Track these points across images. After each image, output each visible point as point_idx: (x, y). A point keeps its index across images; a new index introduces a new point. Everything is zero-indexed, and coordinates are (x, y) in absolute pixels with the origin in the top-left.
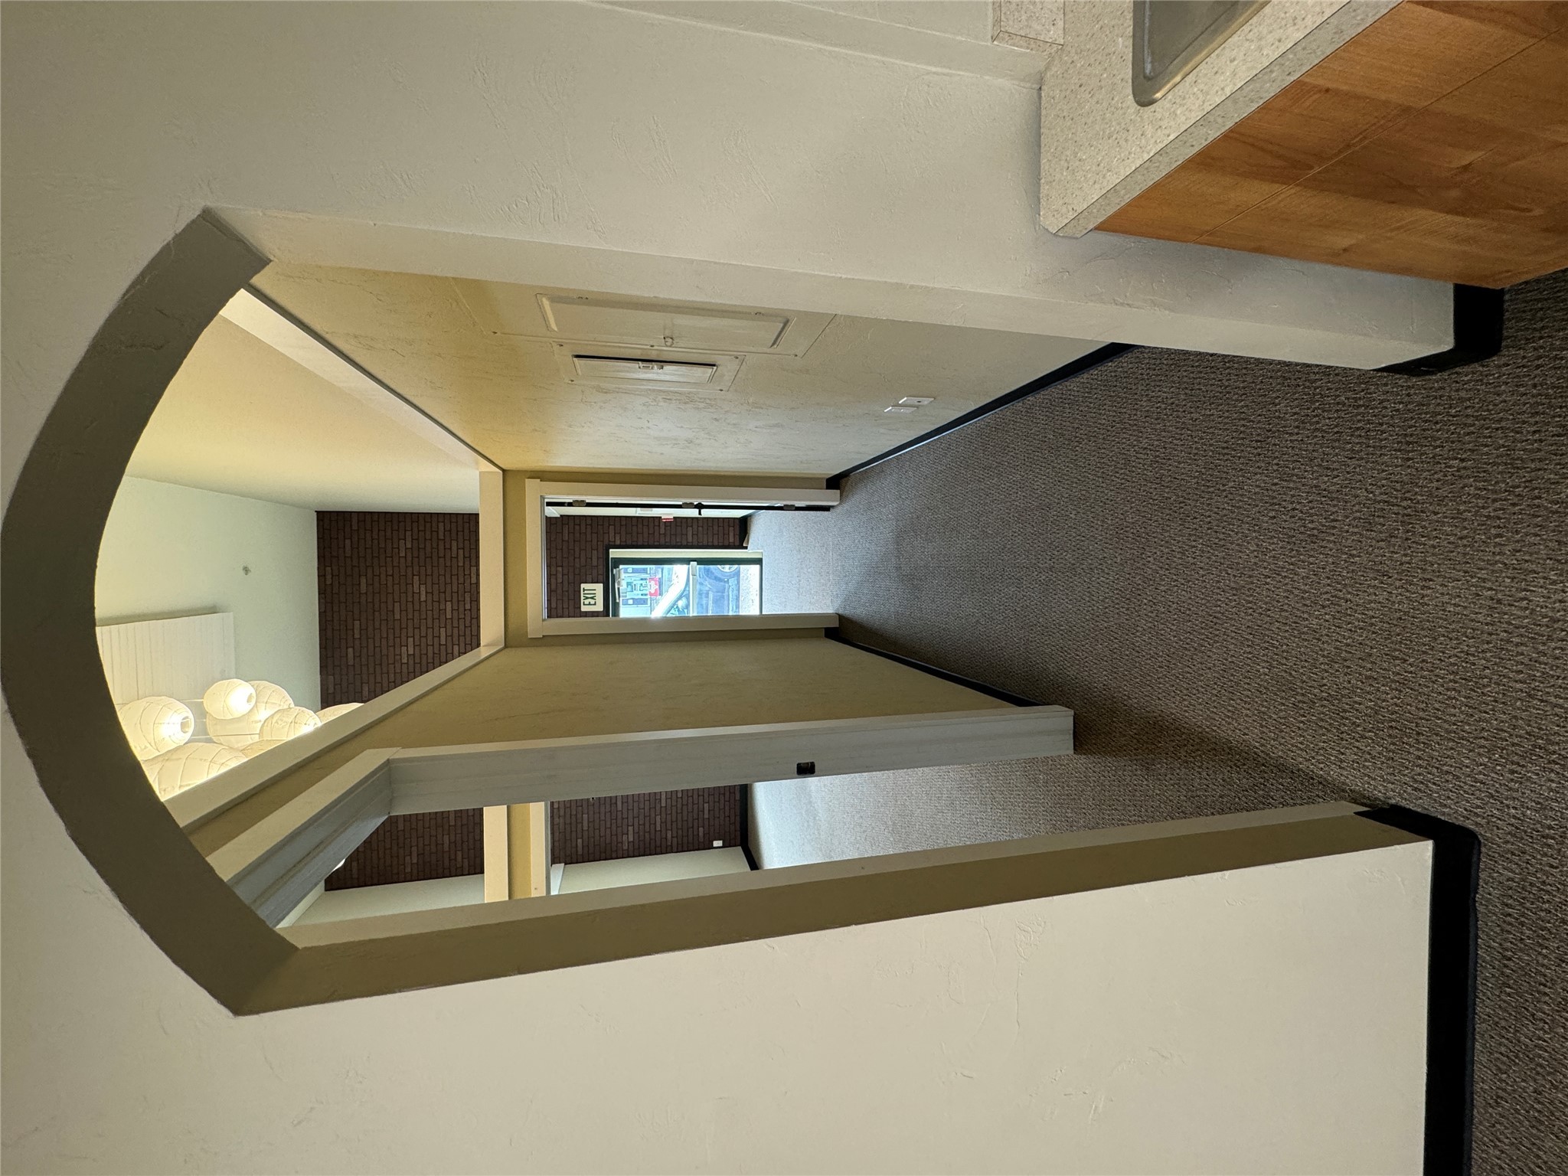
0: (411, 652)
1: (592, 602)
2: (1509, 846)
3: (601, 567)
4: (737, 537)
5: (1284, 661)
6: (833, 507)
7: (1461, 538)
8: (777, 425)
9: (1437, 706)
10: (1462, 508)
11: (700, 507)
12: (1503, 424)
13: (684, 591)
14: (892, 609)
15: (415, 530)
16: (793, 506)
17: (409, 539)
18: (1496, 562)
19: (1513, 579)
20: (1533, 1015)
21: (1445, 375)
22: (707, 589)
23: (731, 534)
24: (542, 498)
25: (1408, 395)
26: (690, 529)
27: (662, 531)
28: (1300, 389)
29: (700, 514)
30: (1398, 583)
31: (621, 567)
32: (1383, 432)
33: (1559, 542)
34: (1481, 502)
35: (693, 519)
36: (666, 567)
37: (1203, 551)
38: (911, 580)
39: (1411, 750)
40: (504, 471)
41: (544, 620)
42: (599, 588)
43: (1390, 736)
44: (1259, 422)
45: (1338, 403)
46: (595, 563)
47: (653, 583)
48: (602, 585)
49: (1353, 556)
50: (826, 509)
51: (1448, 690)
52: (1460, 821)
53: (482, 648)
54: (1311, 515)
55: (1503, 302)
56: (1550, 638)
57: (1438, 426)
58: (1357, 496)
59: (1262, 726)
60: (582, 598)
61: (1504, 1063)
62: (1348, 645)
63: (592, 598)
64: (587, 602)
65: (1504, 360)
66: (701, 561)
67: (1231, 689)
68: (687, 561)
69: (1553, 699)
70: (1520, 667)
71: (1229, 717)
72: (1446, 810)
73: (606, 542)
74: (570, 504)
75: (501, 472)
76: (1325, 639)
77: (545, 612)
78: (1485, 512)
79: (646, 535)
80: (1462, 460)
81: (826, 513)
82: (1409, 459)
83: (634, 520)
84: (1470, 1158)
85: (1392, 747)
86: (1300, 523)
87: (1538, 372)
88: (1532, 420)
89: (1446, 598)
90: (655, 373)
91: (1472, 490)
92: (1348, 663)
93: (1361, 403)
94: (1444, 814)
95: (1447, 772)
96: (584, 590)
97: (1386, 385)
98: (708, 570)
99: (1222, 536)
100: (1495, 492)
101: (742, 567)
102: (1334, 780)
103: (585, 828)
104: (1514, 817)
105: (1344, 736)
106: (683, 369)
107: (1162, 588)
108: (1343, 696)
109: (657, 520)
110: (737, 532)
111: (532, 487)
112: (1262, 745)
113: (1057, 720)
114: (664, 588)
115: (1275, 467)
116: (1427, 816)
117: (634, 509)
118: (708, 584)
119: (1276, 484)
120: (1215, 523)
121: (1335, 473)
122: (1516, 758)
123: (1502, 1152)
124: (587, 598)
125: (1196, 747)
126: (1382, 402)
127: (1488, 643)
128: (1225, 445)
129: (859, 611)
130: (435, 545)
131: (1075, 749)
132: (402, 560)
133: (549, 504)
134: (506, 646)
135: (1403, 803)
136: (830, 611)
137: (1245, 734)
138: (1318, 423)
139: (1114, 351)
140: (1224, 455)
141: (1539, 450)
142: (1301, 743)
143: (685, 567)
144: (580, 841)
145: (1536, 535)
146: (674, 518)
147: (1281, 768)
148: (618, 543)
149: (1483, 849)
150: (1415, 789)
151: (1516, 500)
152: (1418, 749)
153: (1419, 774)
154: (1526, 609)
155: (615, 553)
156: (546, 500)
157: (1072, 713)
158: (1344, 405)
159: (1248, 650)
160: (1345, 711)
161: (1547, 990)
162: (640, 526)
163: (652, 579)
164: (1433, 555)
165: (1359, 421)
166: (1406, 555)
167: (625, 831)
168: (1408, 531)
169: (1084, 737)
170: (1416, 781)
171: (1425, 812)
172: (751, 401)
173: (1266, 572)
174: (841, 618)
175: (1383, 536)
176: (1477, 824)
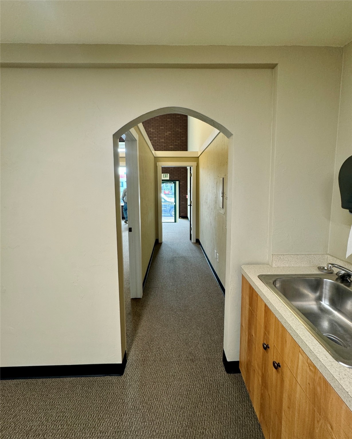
0: (151, 131)
2: (121, 381)
3: (174, 179)
4: (182, 216)
5: (158, 340)
6: (191, 241)
7: (188, 369)
8: (211, 224)
9: (150, 367)
10: (194, 369)
11: (190, 205)
12: (212, 375)
13: (167, 201)
14: (164, 256)
15: (183, 132)
16: (191, 230)
17: (181, 131)
18: (183, 375)
19: (179, 378)
20: (83, 387)
21: (223, 365)
22: (167, 208)
23: (183, 214)
24: (192, 166)
25: (219, 359)
26: (184, 203)
27: (184, 195)
28: (220, 340)
29: (189, 205)
30: (177, 359)
31: (174, 184)
32: (211, 355)
33: (187, 385)
34: (196, 372)
35: (187, 203)
36: (173, 196)
37: (183, 323)
38: (173, 260)
39: (140, 363)
40: (199, 157)
41: (161, 166)
42: (168, 178)
43: (143, 359)
44: (213, 333)
45: (217, 347)
46: (175, 177)
47: (168, 192)
49: (183, 351)
50: (191, 239)
51: (154, 369)
52: (125, 372)
53: (154, 151)
54: (192, 343)
55: (238, 373)
56: (167, 385)
57: (212, 364)
58: (196, 351)
59: (142, 336)
61: (71, 382)
62: (163, 351)
63: (165, 177)
64: (164, 175)
65: (226, 374)
66: (175, 206)
67: (150, 330)
68: (175, 202)
69: (154, 386)
70: (160, 380)
71: (144, 330)
72: (127, 370)
73: (180, 180)
74: (190, 173)
75: (198, 156)
76: (164, 347)
77: (163, 166)
78: (193, 373)
79: (182, 191)
80: (204, 369)
81: (189, 239)
82: (205, 360)
83: (186, 188)
84: (47, 378)
85: (140, 360)
86: (190, 341)
87: (223, 380)
88: (213, 379)
89: (174, 367)
90: (221, 195)
91: (198, 370)
92: (158, 351)
93: (217, 351)
94: (126, 369)
95: (135, 370)
96: (167, 175)
97: (221, 355)
98: (173, 208)
99: (186, 327)
100: (198, 374)
101: (174, 217)
102: (131, 350)
104: (127, 381)
105: (142, 351)
106: (222, 201)
107: (174, 315)
108: (151, 351)
109: (186, 194)
110: (184, 216)
111: (195, 164)
112: (138, 336)
113: (140, 295)
114: (167, 195)
115: (203, 336)
116: (125, 367)
117: (189, 188)
118: (168, 208)
119: (199, 336)
120: (189, 325)
121: (201, 347)
122: (140, 381)
123: (50, 383)
125: (136, 324)
126: (217, 355)
127: (165, 375)
128: (208, 326)
129: (163, 248)
130: (179, 137)
131: (132, 298)
132: (175, 129)
133: (190, 168)
134: (155, 157)
135: (127, 363)
136: (163, 240)
137: (140, 333)
138: (213, 343)
139: (224, 290)
140: (206, 326)
141: (207, 381)
142: (139, 343)
143: (174, 201)
145: (189, 381)
146: (187, 199)
147: (133, 340)
148: (180, 183)
149: (119, 377)
150: (131, 365)
151: (196, 378)
152: (140, 364)
153: (135, 365)
154: (173, 381)
155: (177, 183)
156: (191, 167)
157: (141, 298)
158: (217, 348)
159: (160, 333)
160: (147, 351)
161: (90, 389)
162: (185, 189)
163: (169, 192)
164: (184, 365)
165: (213, 351)
166: (184, 360)
168: (189, 360)
169: (135, 301)
170: (133, 364)
171: (126, 366)
172: (216, 217)
173: (179, 335)
174: (161, 243)
175: (188, 356)
176: (125, 375)
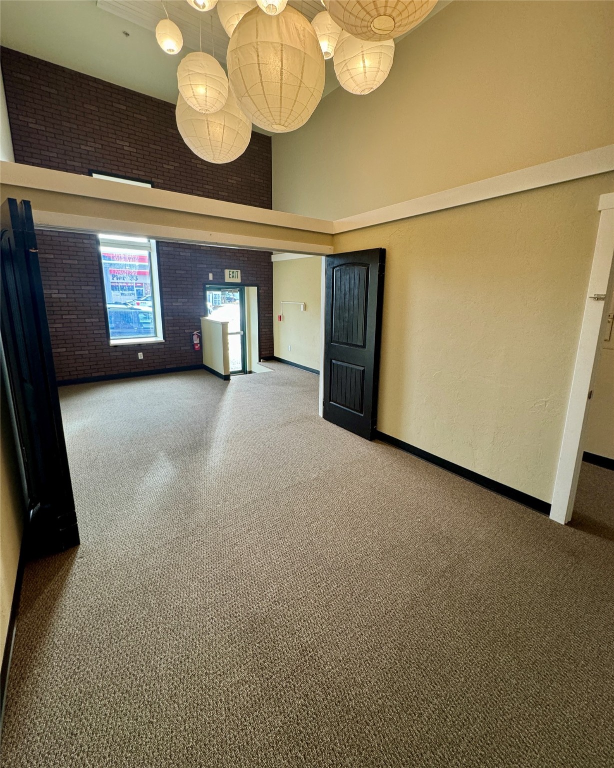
1: (231, 276)
3: (248, 282)
4: (265, 356)
23: (266, 352)
26: (268, 330)
27: (267, 315)
42: (238, 280)
46: (250, 278)
48: (240, 282)
60: (233, 270)
63: (233, 276)
64: (231, 273)
73: (260, 286)
79: (264, 307)
96: (237, 272)
103: (64, 261)
109: (270, 312)
110: (267, 356)
124: (233, 273)
144: (52, 256)
148: (260, 292)
155: (255, 290)
167: (61, 291)
